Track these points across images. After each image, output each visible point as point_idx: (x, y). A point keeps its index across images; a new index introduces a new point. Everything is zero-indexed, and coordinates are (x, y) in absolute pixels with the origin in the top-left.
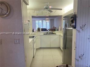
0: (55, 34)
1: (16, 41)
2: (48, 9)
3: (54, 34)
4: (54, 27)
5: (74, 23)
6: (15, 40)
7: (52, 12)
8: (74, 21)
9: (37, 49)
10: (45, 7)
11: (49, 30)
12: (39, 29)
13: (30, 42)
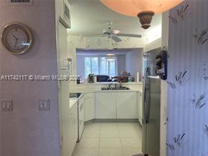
0: (128, 89)
1: (43, 105)
2: (112, 35)
3: (124, 88)
4: (125, 73)
5: (163, 69)
6: (41, 103)
7: (121, 40)
8: (163, 65)
9: (86, 123)
10: (104, 31)
11: (113, 80)
12: (91, 78)
13: (70, 107)
